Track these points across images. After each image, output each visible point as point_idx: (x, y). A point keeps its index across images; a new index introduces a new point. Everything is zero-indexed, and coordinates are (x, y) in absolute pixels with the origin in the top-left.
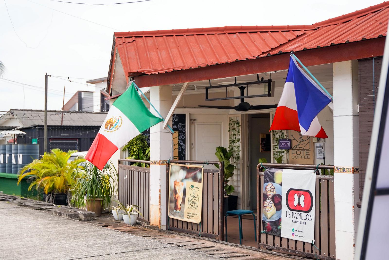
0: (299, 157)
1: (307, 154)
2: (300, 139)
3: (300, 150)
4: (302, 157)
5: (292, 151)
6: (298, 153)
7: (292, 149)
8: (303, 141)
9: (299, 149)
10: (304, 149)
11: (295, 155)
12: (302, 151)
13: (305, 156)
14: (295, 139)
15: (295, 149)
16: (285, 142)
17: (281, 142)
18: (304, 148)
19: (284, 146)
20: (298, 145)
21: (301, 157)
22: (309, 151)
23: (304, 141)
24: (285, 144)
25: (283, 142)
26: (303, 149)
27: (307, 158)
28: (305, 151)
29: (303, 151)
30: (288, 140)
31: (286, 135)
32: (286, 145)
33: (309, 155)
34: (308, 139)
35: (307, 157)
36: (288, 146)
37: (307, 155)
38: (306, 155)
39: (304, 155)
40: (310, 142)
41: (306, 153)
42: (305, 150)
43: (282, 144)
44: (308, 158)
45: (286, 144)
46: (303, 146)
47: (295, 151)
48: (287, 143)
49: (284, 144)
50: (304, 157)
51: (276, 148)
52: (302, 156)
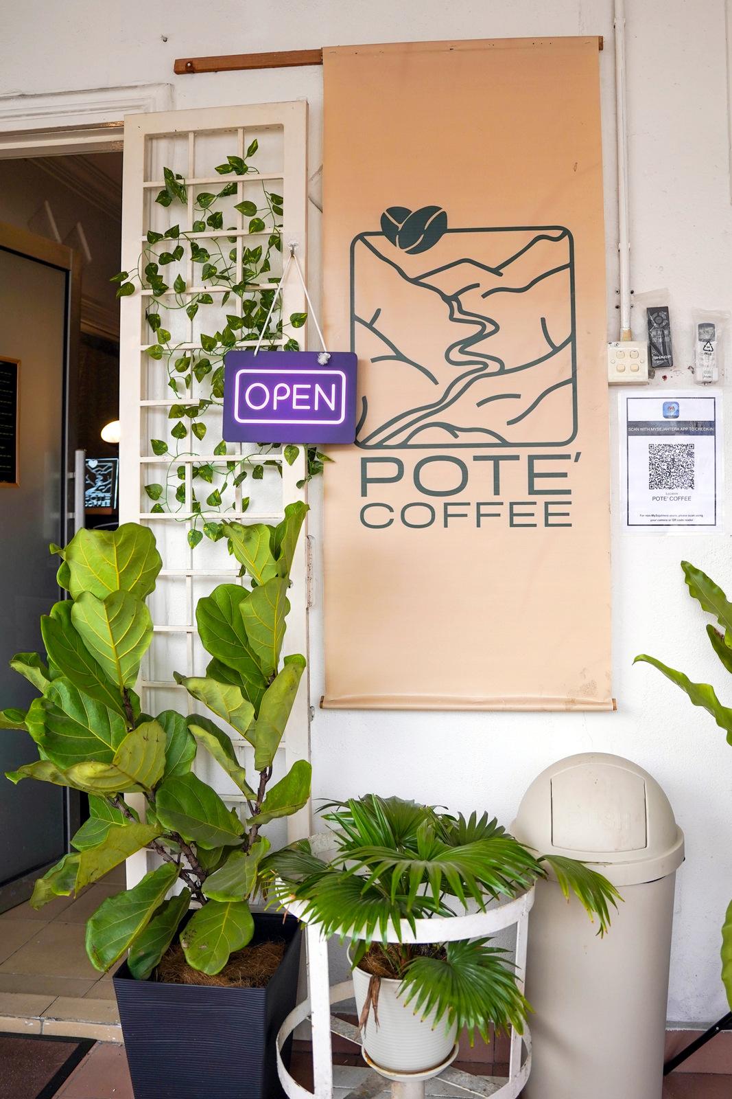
0: (446, 516)
1: (540, 484)
2: (455, 355)
3: (465, 455)
4: (479, 515)
5: (365, 461)
6: (441, 476)
7: (362, 445)
8: (493, 367)
9: (450, 439)
10: (504, 444)
11: (404, 492)
12: (476, 458)
13: (517, 509)
14: (399, 357)
15: (404, 445)
16: (291, 380)
17: (246, 380)
18: (510, 434)
19: (285, 409)
20: (440, 406)
21: (471, 511)
22: (568, 457)
23: (503, 371)
24: (294, 394)
25: (271, 381)
26: (496, 441)
27: (539, 519)
28: (524, 461)
29: (496, 460)
30: (328, 365)
31: (298, 320)
32: (310, 402)
33: (568, 492)
34: (556, 350)
35: (539, 510)
36: (324, 412)
37: (541, 499)
38: (532, 491)
39: (506, 496)
40: (573, 380)
41: (532, 475)
42: (524, 453)
43: (257, 396)
44: (552, 520)
45: (311, 392)
46: (496, 417)
47: (400, 465)
48: (318, 388)
49: (282, 392)
50: (504, 510)
51: (179, 432)
52: (484, 510)
